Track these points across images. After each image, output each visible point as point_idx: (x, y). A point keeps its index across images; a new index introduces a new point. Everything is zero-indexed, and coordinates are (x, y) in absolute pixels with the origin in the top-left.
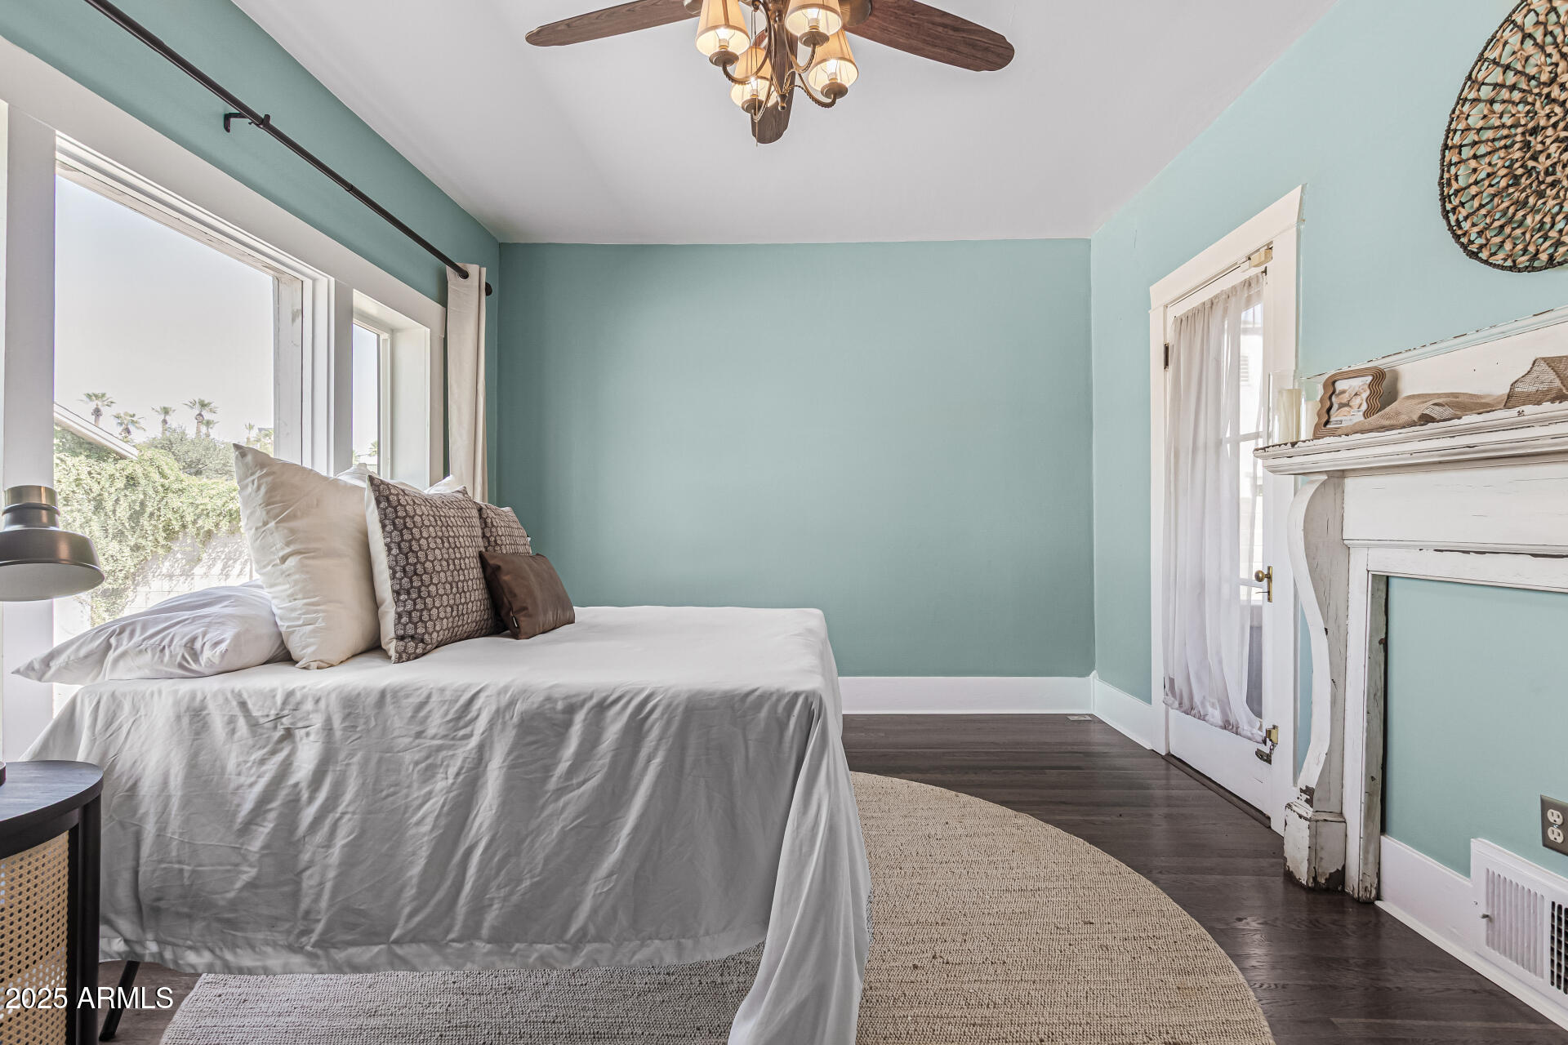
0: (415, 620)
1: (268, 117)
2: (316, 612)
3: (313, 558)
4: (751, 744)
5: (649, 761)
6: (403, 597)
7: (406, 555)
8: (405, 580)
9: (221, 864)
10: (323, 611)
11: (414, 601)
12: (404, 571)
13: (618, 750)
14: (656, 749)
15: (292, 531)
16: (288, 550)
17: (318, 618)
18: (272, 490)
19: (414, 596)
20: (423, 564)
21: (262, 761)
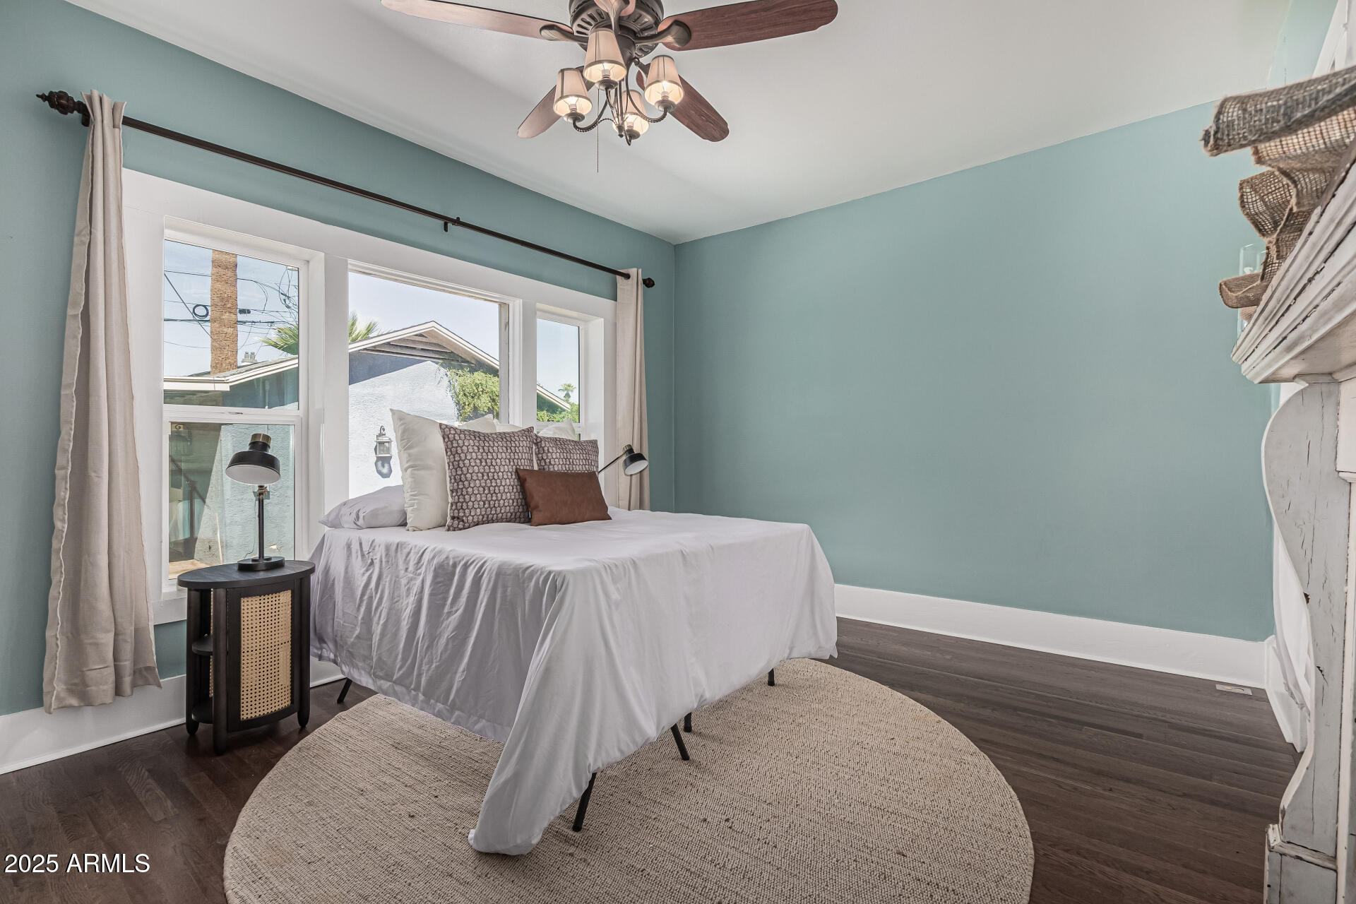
0: (459, 508)
1: (458, 218)
2: (414, 500)
3: (418, 470)
4: (527, 602)
5: (481, 604)
6: (454, 494)
7: (456, 469)
8: (456, 484)
9: (351, 624)
10: (417, 499)
11: (459, 497)
12: (455, 479)
13: (470, 593)
14: (484, 596)
15: (409, 455)
16: (407, 465)
17: (414, 503)
18: (404, 432)
19: (459, 494)
20: (465, 475)
21: (364, 574)
